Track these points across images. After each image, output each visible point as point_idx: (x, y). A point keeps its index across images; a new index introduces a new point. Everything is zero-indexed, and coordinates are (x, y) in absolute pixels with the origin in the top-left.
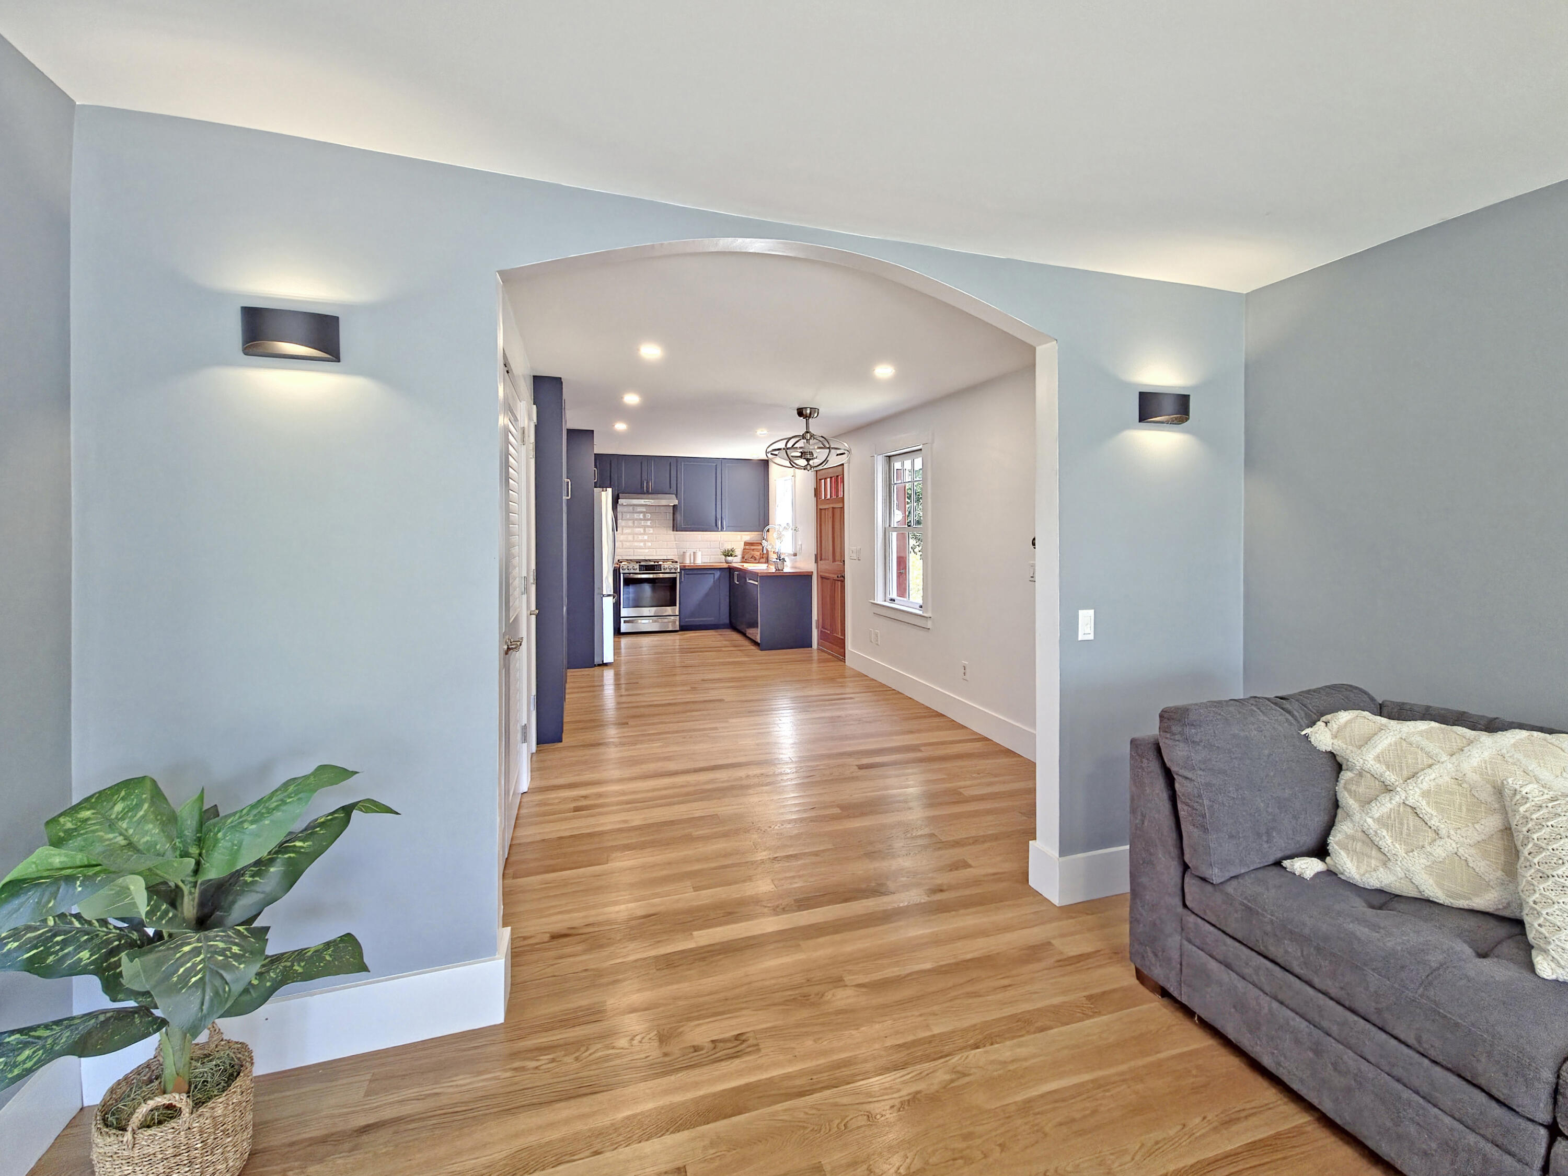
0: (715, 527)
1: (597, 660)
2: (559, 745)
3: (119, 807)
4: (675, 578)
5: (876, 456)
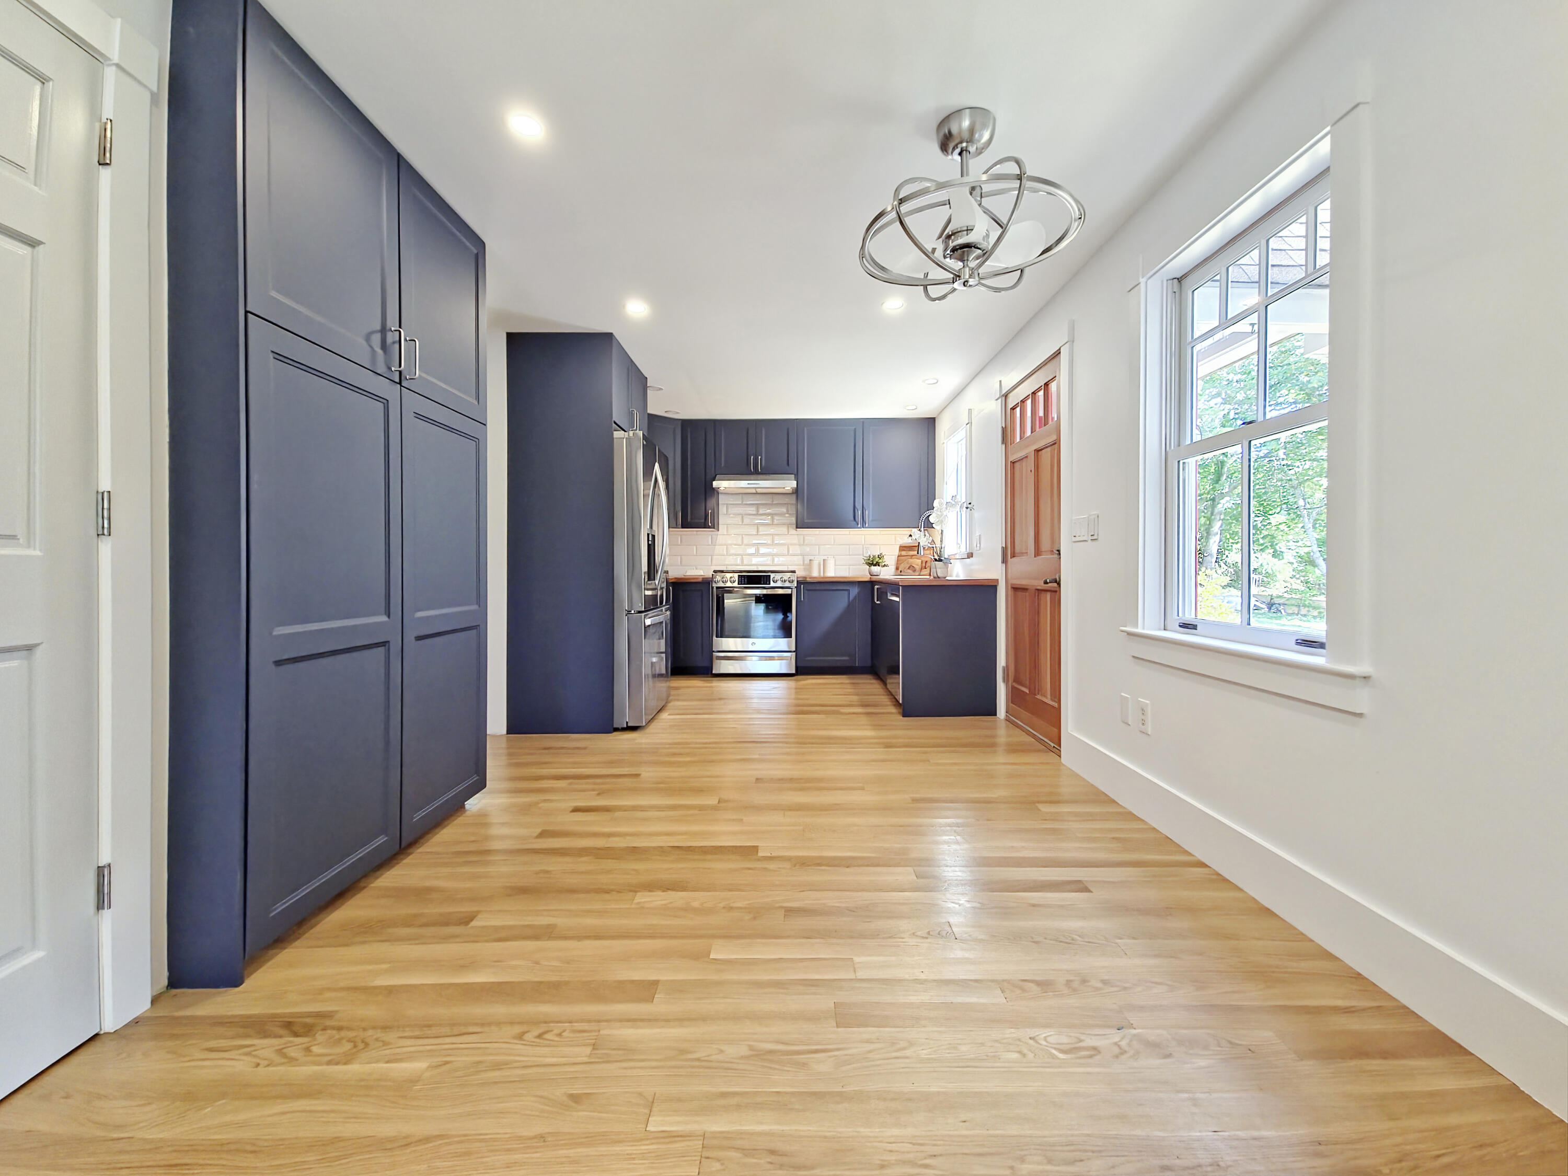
0: (856, 520)
4: (790, 596)
5: (1143, 281)
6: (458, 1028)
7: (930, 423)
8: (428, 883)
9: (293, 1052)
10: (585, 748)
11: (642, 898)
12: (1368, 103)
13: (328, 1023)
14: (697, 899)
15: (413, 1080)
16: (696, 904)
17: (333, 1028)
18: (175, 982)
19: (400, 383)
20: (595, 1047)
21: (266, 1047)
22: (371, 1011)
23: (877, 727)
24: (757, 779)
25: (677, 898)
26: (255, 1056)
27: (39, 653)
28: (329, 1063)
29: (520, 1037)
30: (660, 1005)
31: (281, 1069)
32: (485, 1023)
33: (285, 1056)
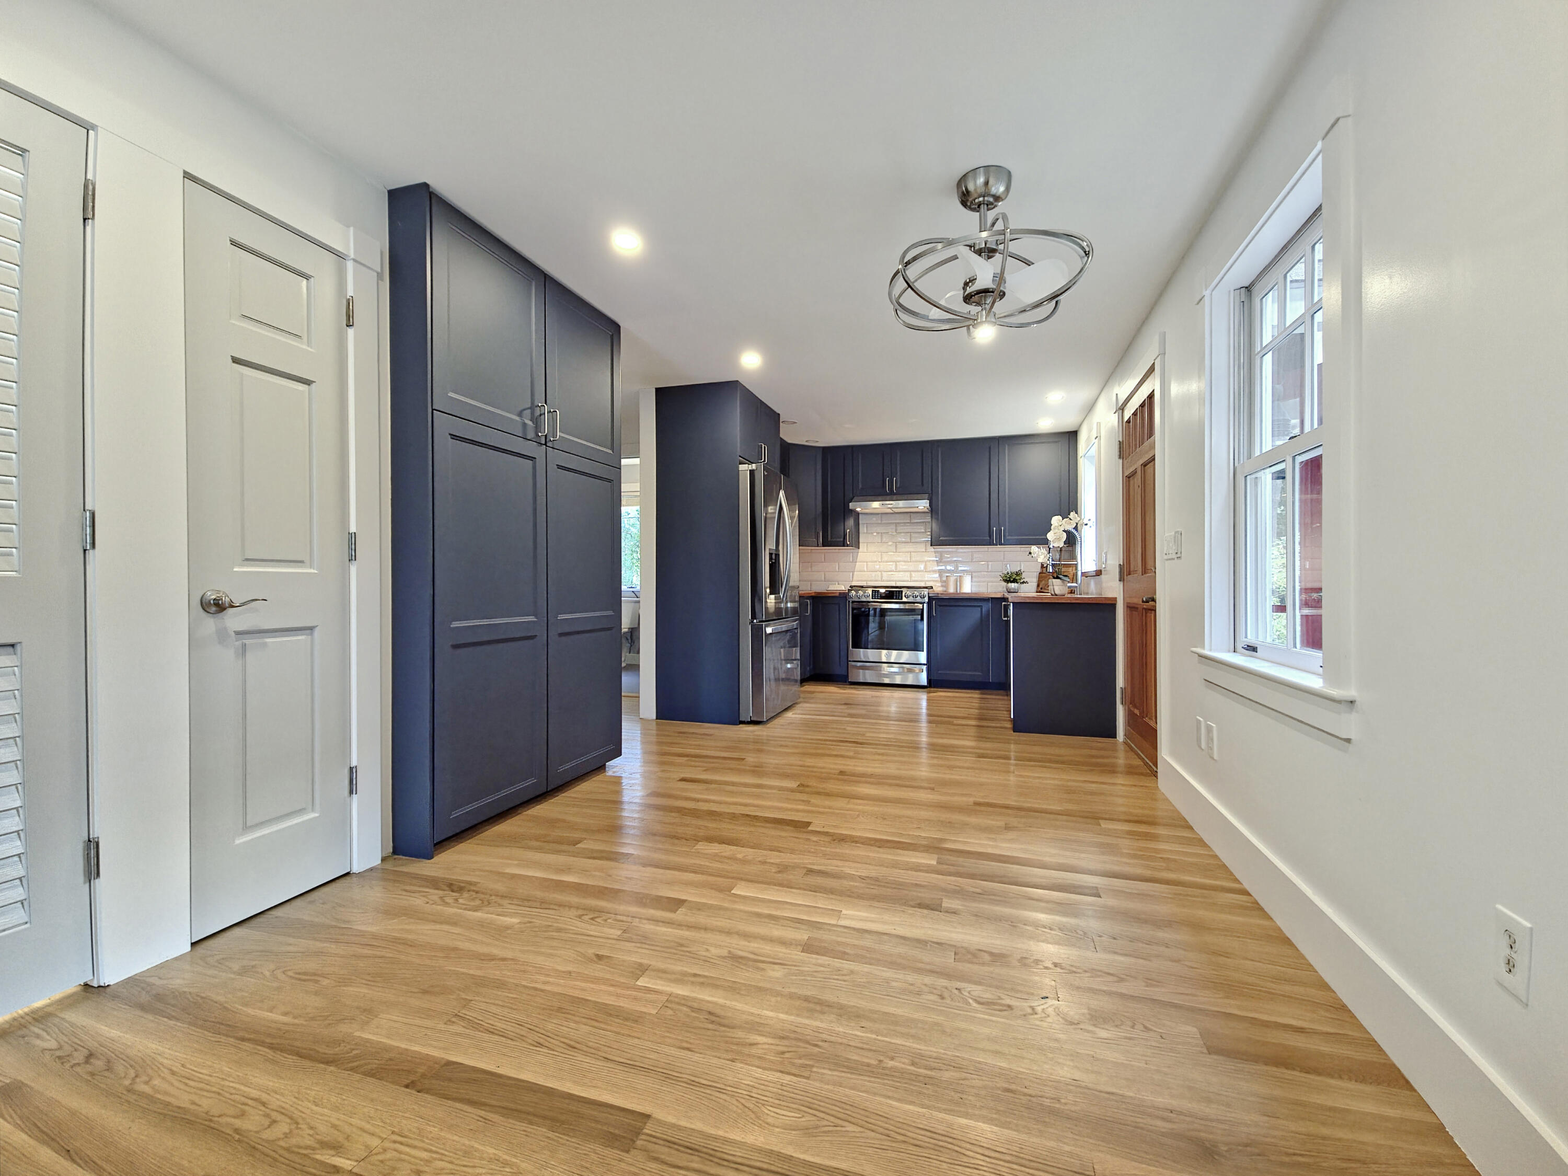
0: (992, 538)
1: (744, 715)
5: (1207, 293)
6: (544, 904)
7: (1072, 436)
8: (560, 817)
9: (448, 900)
10: (711, 735)
11: (701, 846)
12: (1349, 116)
13: (473, 888)
14: (741, 852)
15: (507, 928)
16: (740, 856)
17: (473, 891)
18: (396, 851)
19: (545, 444)
20: (624, 931)
21: (435, 894)
22: (500, 887)
23: (980, 738)
24: (841, 772)
25: (728, 850)
26: (427, 898)
27: (317, 632)
28: (465, 909)
29: (580, 916)
30: (681, 915)
31: (439, 907)
32: (561, 905)
33: (444, 901)
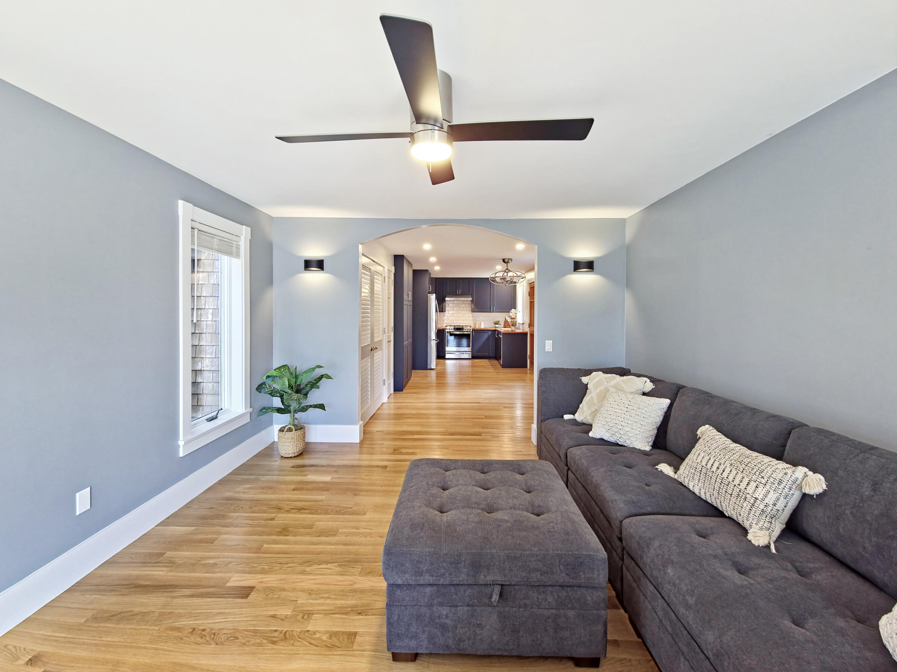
0: (490, 310)
1: (429, 367)
2: (402, 392)
3: (282, 370)
4: (470, 334)
23: (494, 370)
